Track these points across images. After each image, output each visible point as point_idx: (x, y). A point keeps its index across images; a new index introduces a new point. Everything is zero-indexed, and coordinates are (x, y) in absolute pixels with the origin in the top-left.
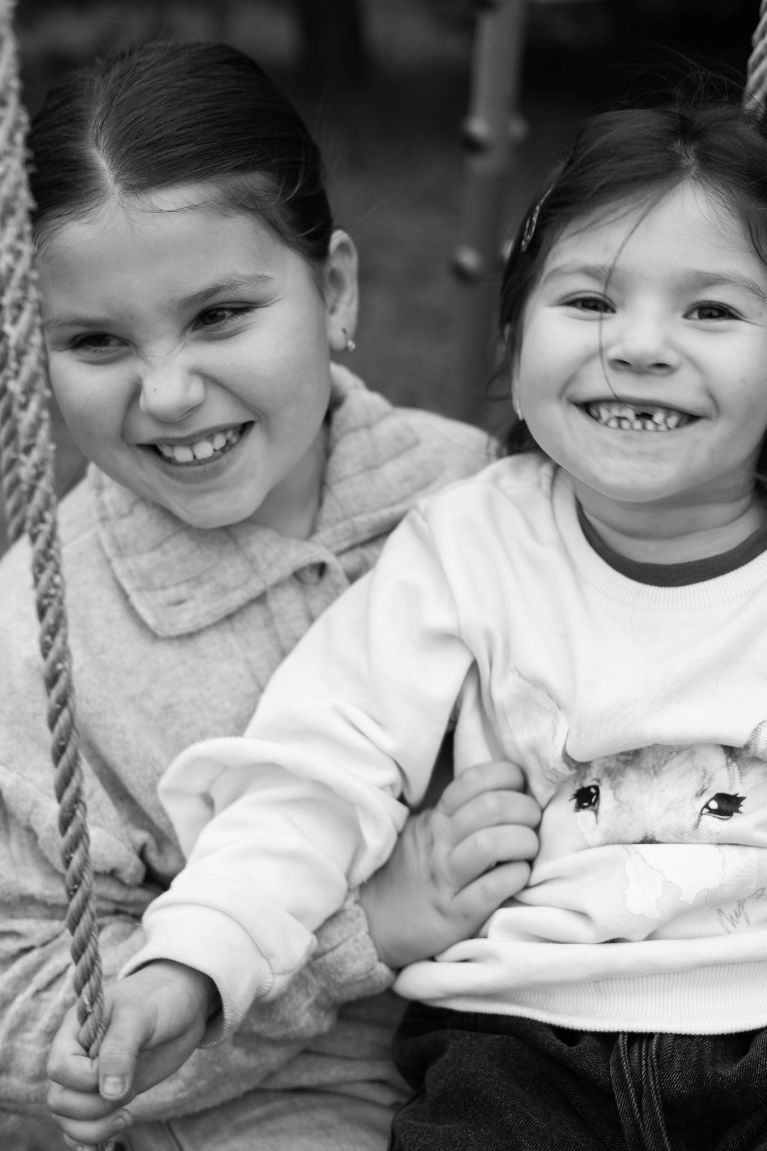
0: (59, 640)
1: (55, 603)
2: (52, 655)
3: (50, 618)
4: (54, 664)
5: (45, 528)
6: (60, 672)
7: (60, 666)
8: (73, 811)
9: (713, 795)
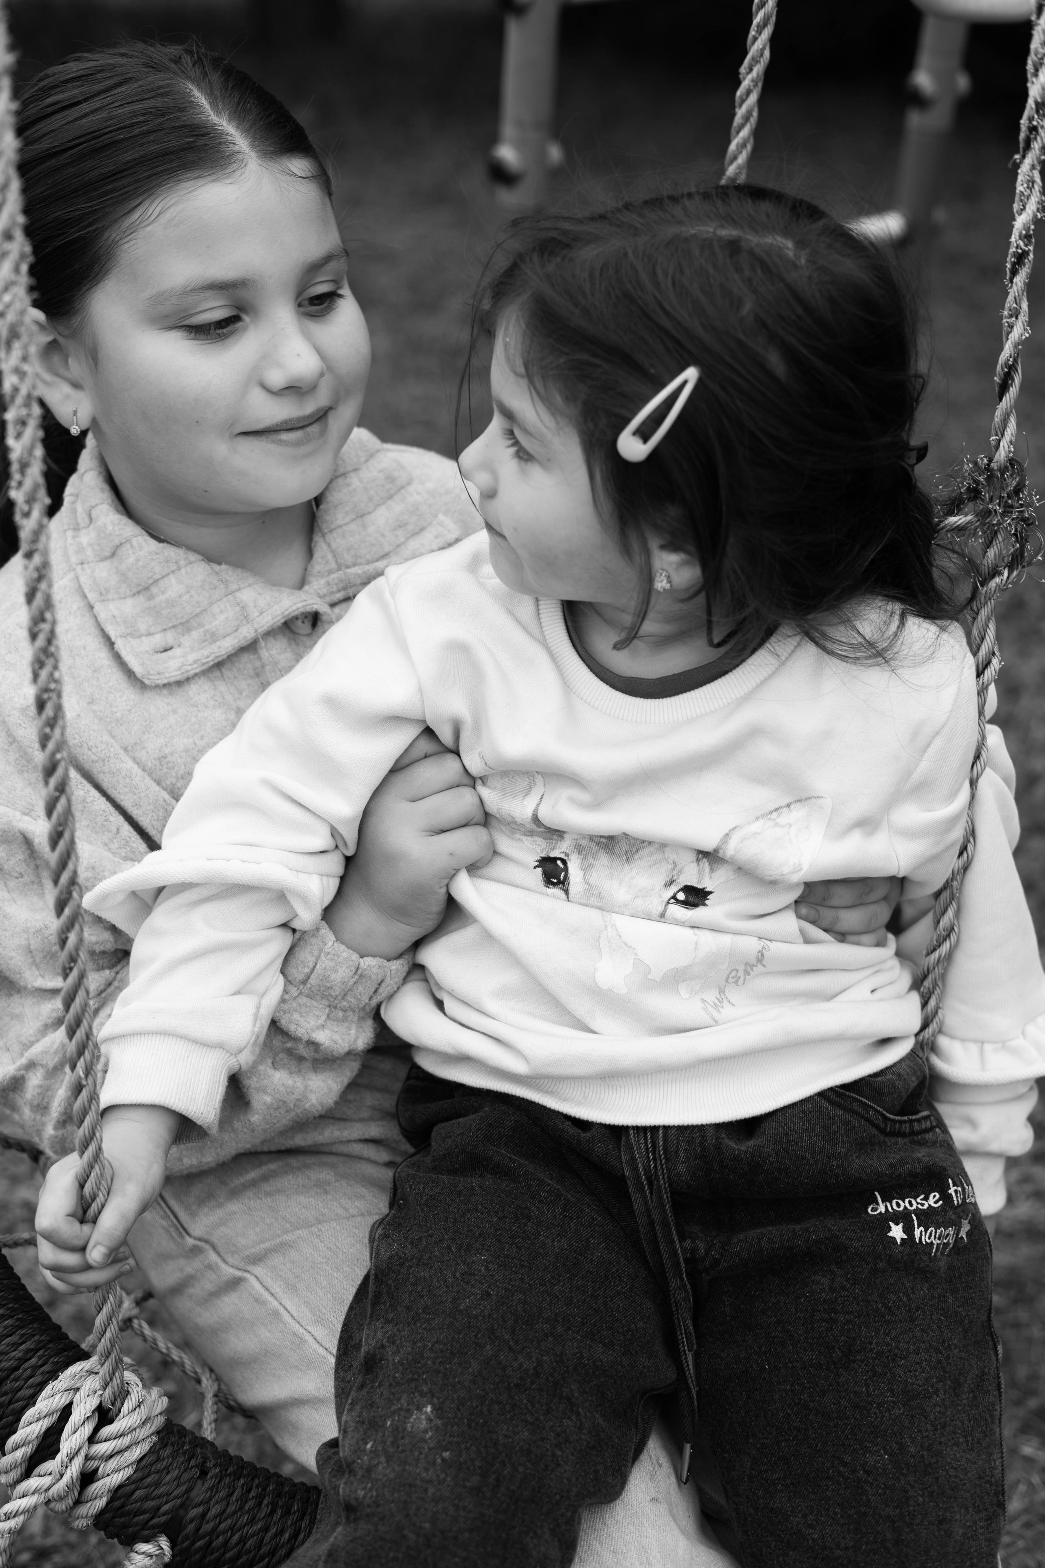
0: (57, 731)
1: (54, 696)
2: (51, 746)
3: (49, 711)
5: (45, 627)
8: (70, 893)
9: (681, 886)
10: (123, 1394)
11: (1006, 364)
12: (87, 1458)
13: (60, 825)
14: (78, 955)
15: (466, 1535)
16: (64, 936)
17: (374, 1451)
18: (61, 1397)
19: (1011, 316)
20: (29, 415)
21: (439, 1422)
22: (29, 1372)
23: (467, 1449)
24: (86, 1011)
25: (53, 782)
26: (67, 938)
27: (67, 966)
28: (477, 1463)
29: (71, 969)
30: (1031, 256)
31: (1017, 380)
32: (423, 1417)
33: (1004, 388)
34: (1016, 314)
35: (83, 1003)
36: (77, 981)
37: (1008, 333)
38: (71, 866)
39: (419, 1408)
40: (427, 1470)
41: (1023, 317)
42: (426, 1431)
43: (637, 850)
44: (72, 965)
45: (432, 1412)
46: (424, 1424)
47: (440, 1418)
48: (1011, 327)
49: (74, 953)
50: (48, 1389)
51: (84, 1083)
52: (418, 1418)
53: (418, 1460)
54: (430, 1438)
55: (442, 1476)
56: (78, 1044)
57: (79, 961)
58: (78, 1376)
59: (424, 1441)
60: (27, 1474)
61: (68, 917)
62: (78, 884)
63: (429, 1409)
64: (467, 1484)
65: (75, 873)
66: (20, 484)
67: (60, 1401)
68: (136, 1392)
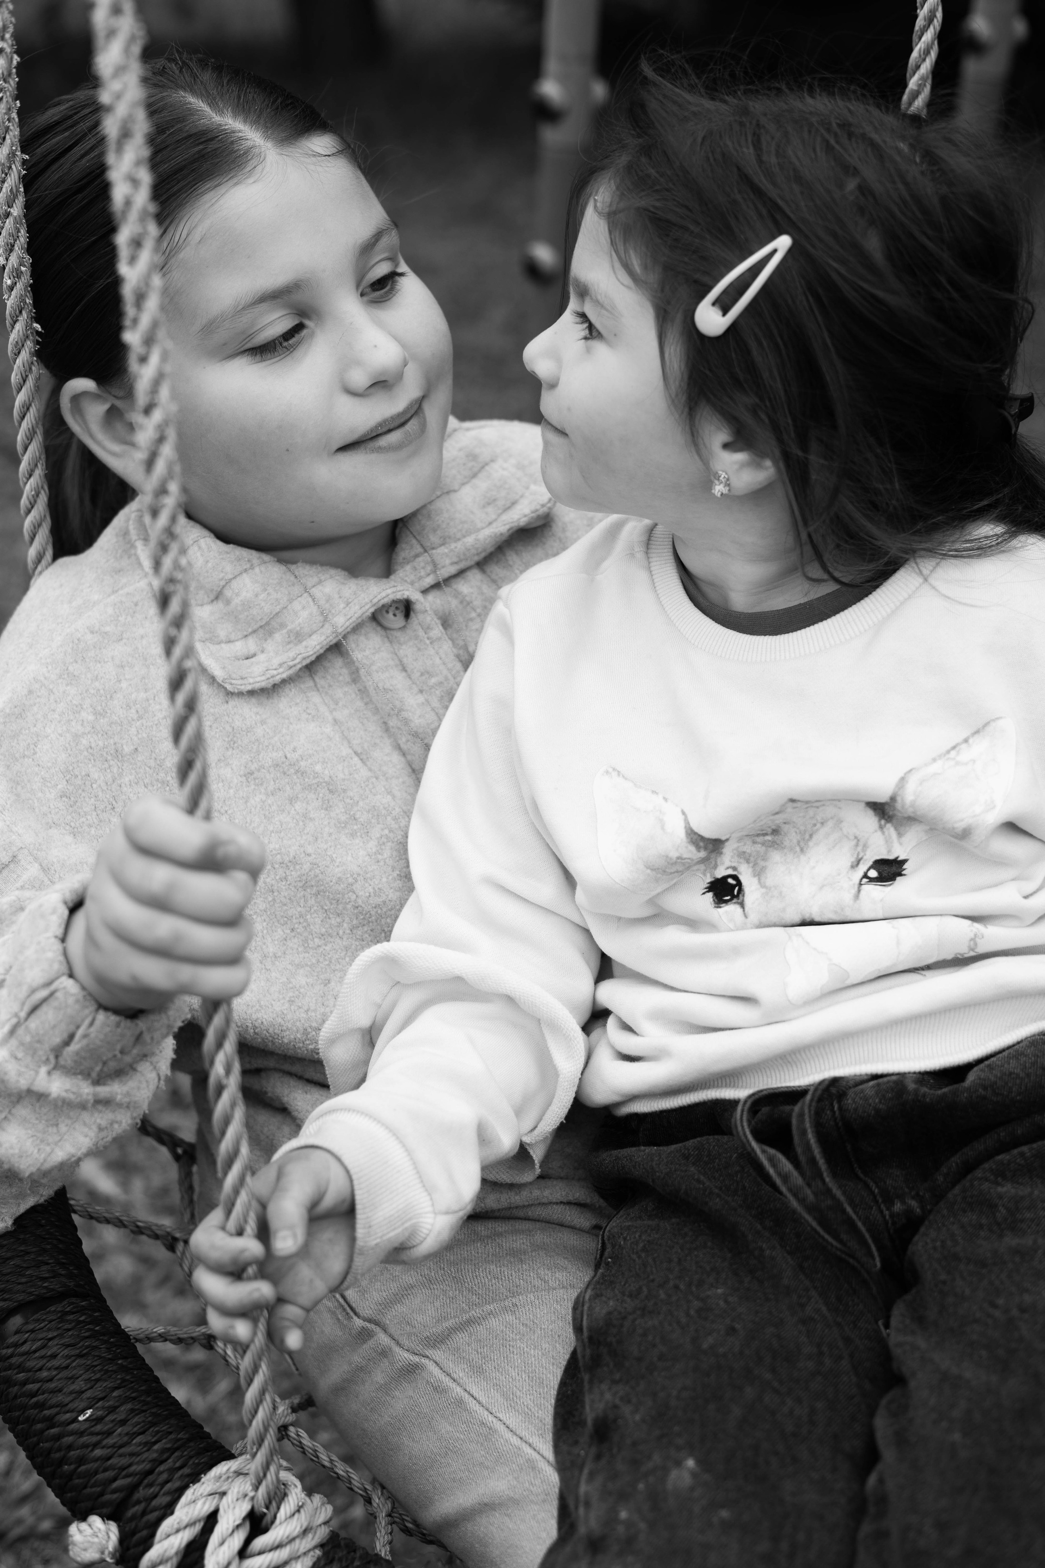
9: (870, 863)
10: (279, 1495)
18: (204, 1503)
22: (165, 1476)
43: (811, 836)
50: (189, 1495)
58: (224, 1477)
67: (203, 1508)
68: (295, 1495)
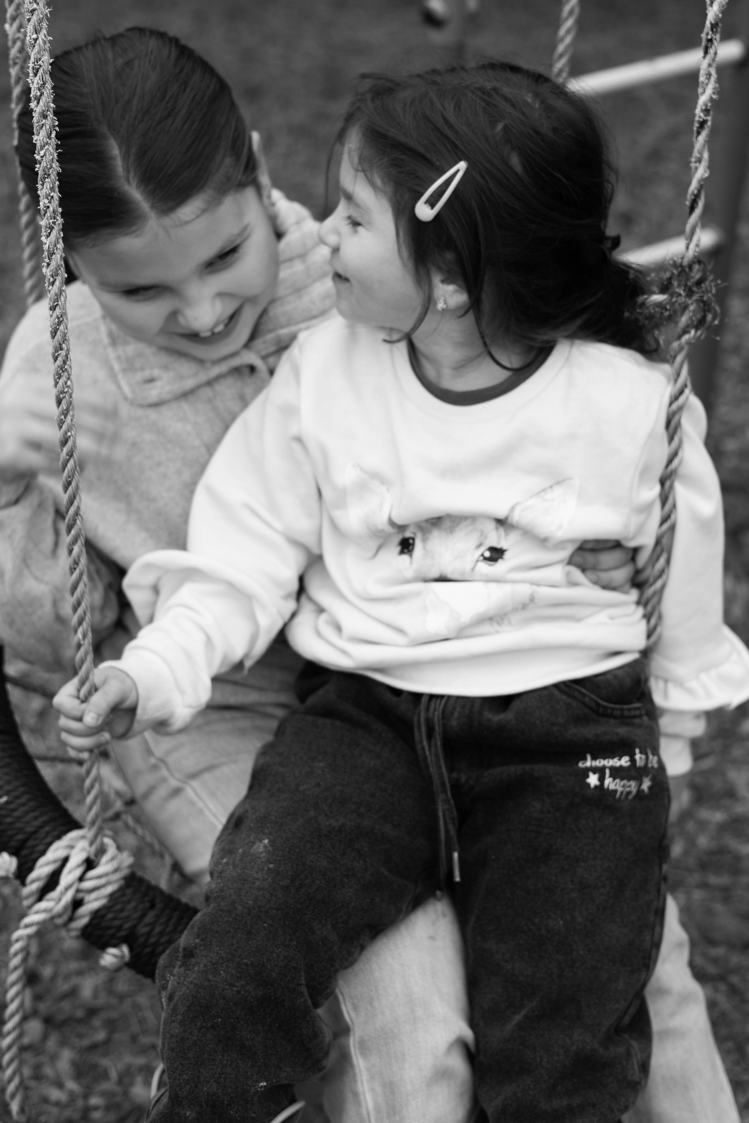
0: (69, 418)
2: (64, 427)
3: (64, 405)
4: (66, 433)
5: (63, 353)
6: (70, 437)
7: (69, 434)
8: (75, 521)
9: (487, 547)
10: (102, 851)
11: (693, 194)
12: (78, 891)
13: (69, 477)
14: (79, 560)
15: (274, 911)
16: (71, 548)
17: (227, 864)
19: (696, 162)
20: (54, 223)
21: (271, 848)
23: (285, 864)
24: (84, 596)
25: (65, 450)
26: (73, 549)
27: (73, 567)
28: (290, 873)
29: (75, 569)
30: (709, 123)
31: (701, 204)
32: (262, 845)
33: (692, 209)
34: (699, 160)
35: (82, 591)
36: (78, 576)
37: (695, 173)
38: (76, 503)
39: (260, 841)
40: (257, 873)
41: (704, 163)
42: (262, 853)
43: (457, 525)
44: (76, 566)
45: (268, 843)
46: (261, 849)
47: (272, 846)
48: (696, 169)
49: (77, 559)
51: (82, 642)
52: (259, 846)
53: (253, 867)
54: (264, 857)
55: (266, 877)
56: (79, 617)
57: (80, 565)
59: (259, 858)
60: (40, 899)
61: (74, 536)
62: (80, 515)
63: (266, 841)
64: (281, 883)
65: (78, 508)
66: (48, 265)
68: (112, 850)
